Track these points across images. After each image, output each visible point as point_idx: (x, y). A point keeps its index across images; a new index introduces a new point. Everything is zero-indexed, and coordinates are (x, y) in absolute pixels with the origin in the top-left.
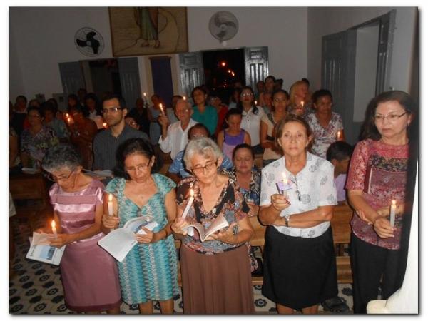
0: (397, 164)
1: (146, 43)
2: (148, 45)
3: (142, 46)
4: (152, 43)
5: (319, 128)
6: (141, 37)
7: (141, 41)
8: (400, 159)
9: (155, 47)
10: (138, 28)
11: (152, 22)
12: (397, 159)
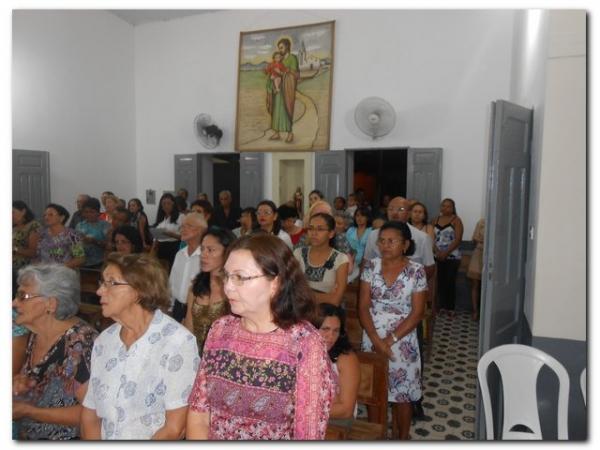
0: (249, 369)
1: (276, 136)
2: (278, 139)
3: (271, 139)
4: (284, 135)
5: (378, 283)
6: (272, 127)
7: (271, 133)
8: (256, 360)
9: (287, 141)
10: (269, 116)
11: (286, 109)
12: (251, 360)
